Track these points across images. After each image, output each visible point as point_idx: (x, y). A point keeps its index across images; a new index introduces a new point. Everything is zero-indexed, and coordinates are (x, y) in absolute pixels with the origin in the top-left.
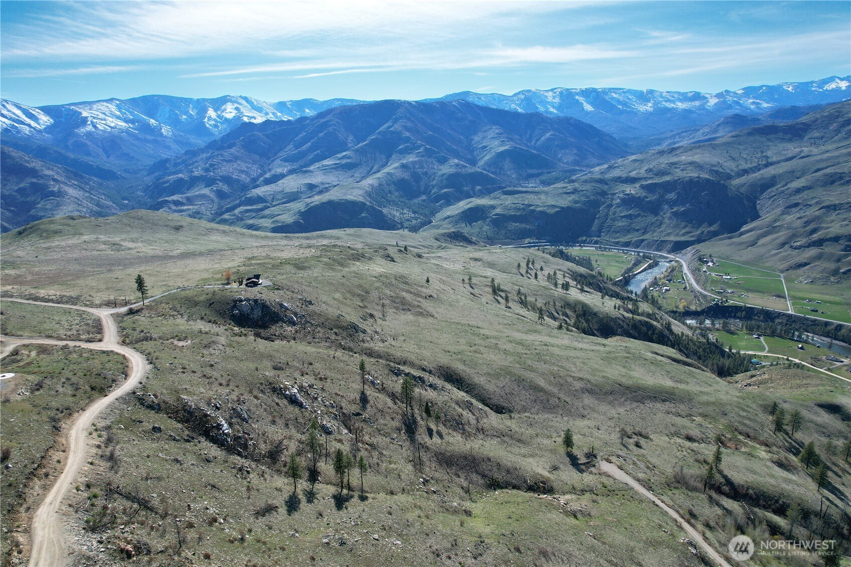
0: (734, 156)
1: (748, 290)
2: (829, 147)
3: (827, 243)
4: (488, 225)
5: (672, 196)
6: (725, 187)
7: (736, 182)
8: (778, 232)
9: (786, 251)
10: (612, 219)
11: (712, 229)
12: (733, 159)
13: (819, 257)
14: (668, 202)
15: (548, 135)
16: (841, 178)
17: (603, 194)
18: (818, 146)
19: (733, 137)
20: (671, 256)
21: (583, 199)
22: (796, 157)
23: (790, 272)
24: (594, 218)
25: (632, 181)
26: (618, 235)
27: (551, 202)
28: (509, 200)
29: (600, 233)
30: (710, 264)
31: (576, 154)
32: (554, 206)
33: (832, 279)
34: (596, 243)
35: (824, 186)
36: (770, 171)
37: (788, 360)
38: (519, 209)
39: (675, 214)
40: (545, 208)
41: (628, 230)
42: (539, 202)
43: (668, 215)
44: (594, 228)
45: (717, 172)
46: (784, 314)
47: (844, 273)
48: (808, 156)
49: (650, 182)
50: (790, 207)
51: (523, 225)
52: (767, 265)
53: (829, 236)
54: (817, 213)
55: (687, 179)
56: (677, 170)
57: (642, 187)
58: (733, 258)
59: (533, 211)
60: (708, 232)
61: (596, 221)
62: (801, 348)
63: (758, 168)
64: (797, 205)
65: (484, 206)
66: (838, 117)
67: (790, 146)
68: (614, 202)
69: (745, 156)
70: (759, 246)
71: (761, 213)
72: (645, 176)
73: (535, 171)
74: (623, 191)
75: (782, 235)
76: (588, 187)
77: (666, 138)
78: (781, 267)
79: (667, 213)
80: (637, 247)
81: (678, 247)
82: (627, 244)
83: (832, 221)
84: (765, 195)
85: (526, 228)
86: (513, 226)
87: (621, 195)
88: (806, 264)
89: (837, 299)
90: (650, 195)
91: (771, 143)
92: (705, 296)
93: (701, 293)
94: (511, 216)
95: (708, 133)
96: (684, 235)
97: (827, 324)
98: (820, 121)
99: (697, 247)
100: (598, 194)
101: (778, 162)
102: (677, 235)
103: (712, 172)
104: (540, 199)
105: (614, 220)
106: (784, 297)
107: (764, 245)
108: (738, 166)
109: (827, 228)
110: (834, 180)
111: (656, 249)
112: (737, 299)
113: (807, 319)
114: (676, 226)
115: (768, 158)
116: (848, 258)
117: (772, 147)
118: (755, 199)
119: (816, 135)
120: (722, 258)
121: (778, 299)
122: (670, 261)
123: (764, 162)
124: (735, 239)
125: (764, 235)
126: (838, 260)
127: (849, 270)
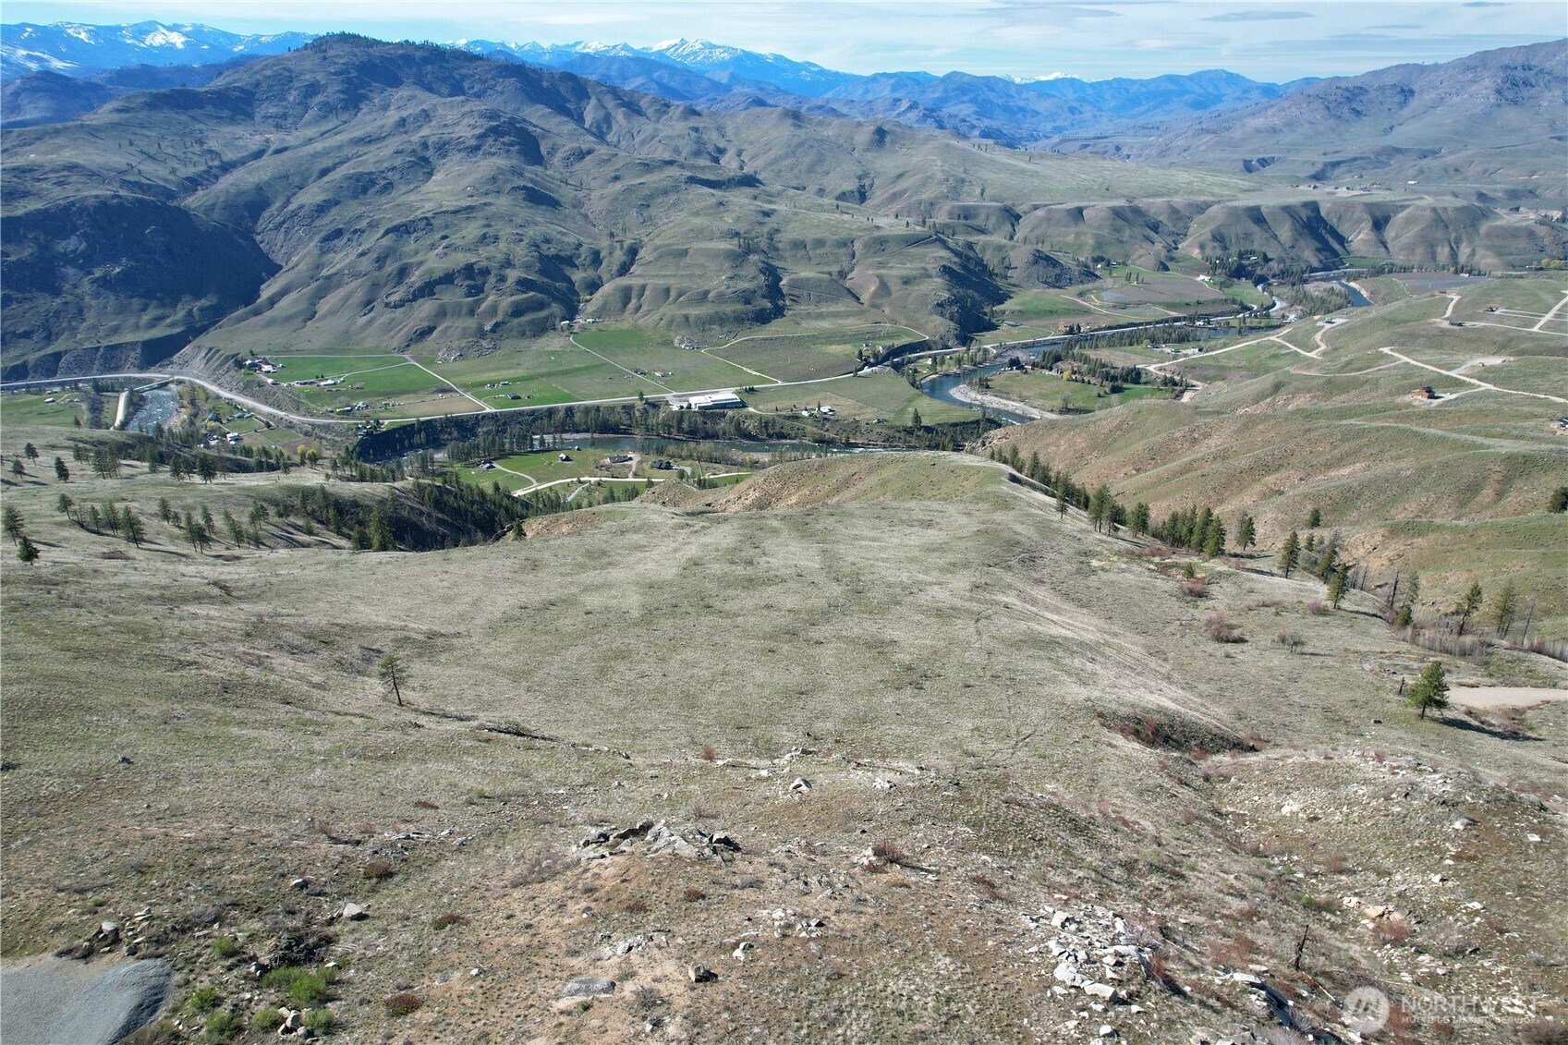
0: (153, 151)
1: (390, 395)
2: (311, 132)
3: (438, 288)
5: (72, 244)
6: (183, 214)
7: (193, 202)
8: (339, 286)
9: (382, 315)
11: (204, 302)
12: (152, 158)
13: (442, 313)
14: (69, 259)
16: (373, 182)
18: (288, 130)
19: (119, 111)
20: (155, 375)
22: (265, 150)
23: (415, 348)
30: (266, 368)
33: (484, 343)
35: (355, 197)
36: (243, 178)
37: (580, 482)
43: (86, 286)
45: (139, 185)
46: (484, 416)
47: (493, 330)
48: (285, 149)
50: (327, 239)
52: (369, 343)
53: (436, 276)
54: (386, 242)
55: (91, 202)
58: (300, 347)
60: (202, 310)
62: (567, 459)
63: (209, 177)
64: (338, 233)
66: (291, 80)
67: (238, 130)
69: (170, 151)
70: (324, 317)
71: (278, 258)
75: (355, 289)
78: (395, 343)
79: (80, 284)
81: (158, 353)
83: (416, 253)
84: (262, 224)
88: (430, 330)
89: (520, 372)
91: (202, 126)
92: (327, 428)
93: (314, 426)
96: (152, 325)
97: (551, 412)
98: (265, 85)
99: (206, 340)
101: (243, 161)
102: (137, 328)
103: (125, 183)
106: (451, 390)
107: (333, 312)
108: (173, 171)
109: (420, 264)
110: (363, 185)
111: (108, 368)
112: (389, 415)
113: (521, 413)
114: (122, 310)
115: (218, 154)
116: (483, 306)
117: (211, 134)
118: (248, 234)
119: (272, 110)
120: (277, 353)
121: (448, 395)
122: (163, 386)
123: (217, 163)
124: (268, 314)
125: (320, 295)
126: (472, 313)
127: (497, 325)
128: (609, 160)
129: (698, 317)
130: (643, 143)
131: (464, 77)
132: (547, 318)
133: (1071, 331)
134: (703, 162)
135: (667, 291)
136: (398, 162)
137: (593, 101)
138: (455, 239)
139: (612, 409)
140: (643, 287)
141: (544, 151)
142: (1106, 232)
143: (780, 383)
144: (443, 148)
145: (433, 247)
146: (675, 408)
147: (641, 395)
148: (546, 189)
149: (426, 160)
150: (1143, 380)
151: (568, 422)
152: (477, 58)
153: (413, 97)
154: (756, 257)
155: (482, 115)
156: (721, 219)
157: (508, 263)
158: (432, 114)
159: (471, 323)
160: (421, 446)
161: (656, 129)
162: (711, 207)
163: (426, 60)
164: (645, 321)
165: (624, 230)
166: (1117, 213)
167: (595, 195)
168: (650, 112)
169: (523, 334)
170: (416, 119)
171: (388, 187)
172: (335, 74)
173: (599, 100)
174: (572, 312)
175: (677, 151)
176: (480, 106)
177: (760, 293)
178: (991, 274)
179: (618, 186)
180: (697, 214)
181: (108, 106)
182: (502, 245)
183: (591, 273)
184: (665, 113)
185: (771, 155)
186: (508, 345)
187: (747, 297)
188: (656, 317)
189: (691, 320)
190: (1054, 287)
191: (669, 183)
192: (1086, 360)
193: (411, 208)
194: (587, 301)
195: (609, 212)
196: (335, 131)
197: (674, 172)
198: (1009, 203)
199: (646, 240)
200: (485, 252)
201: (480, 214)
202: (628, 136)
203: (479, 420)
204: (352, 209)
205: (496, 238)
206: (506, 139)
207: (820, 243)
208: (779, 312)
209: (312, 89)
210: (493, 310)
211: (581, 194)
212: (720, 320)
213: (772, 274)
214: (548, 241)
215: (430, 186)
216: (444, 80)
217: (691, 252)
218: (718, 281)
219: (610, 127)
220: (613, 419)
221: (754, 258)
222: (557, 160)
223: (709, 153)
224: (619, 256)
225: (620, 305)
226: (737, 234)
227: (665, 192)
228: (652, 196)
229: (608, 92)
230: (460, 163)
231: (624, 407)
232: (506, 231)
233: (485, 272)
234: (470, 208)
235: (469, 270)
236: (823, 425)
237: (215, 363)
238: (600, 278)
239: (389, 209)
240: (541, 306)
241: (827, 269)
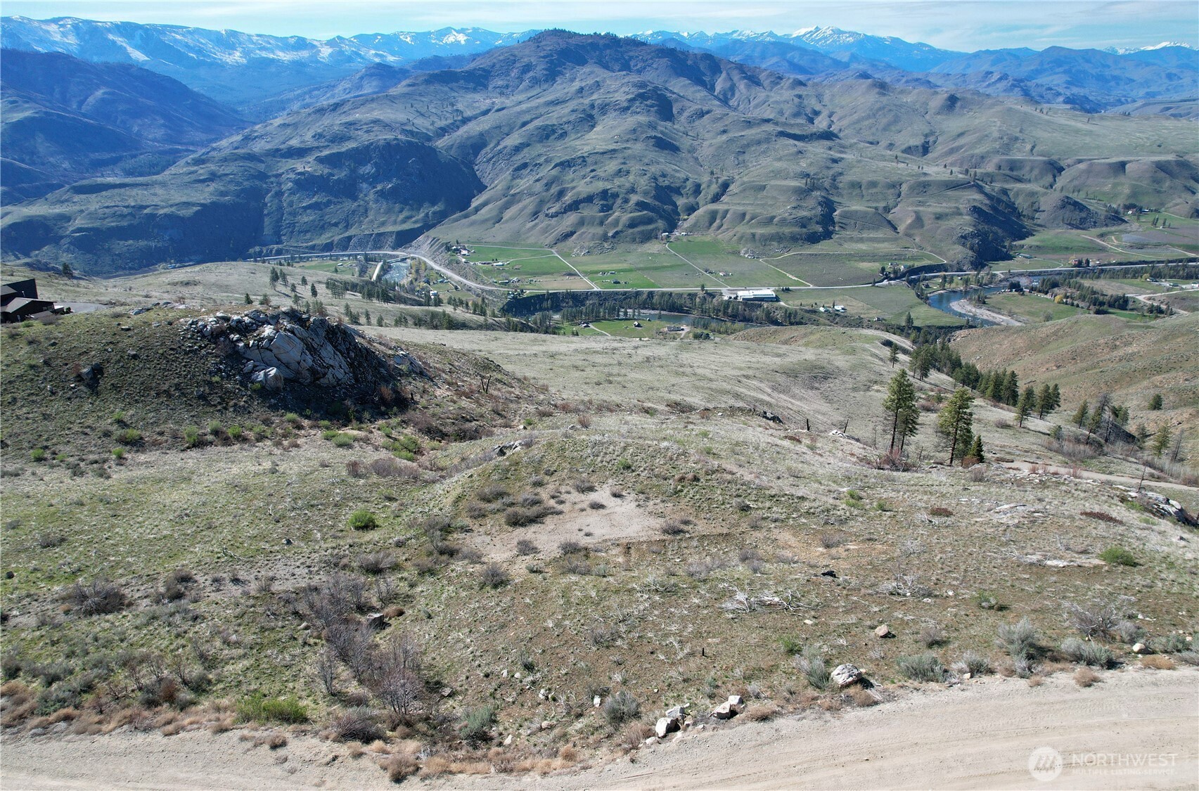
0: (423, 111)
1: (535, 274)
2: (521, 97)
3: (582, 205)
4: (68, 250)
5: (368, 169)
6: (433, 150)
7: (441, 143)
8: (519, 201)
9: (543, 222)
10: (290, 214)
11: (436, 208)
12: (422, 115)
13: (581, 223)
14: (364, 178)
15: (99, 93)
16: (554, 131)
17: (262, 176)
18: (507, 96)
19: (409, 85)
20: (400, 253)
21: (232, 188)
22: (490, 110)
23: (560, 245)
24: (261, 216)
25: (300, 153)
26: (308, 236)
27: (178, 197)
28: (94, 203)
29: (279, 237)
30: (464, 252)
31: (164, 125)
32: (187, 204)
33: (606, 245)
34: (279, 252)
35: (541, 141)
36: (473, 128)
38: (123, 216)
39: (382, 194)
40: (173, 209)
41: (322, 227)
42: (156, 200)
43: (371, 196)
44: (268, 229)
45: (411, 132)
46: (592, 294)
47: (613, 237)
48: (503, 109)
49: (326, 152)
50: (518, 169)
51: (142, 243)
52: (531, 240)
53: (581, 197)
54: (554, 172)
55: (382, 143)
56: (359, 133)
57: (320, 160)
58: (487, 240)
59: (152, 216)
60: (434, 213)
61: (267, 221)
63: (455, 126)
64: (525, 166)
65: (44, 217)
66: (514, 62)
67: (477, 96)
68: (284, 188)
69: (434, 110)
70: (507, 221)
71: (485, 181)
72: (316, 144)
73: (106, 156)
74: (293, 170)
75: (529, 203)
76: (231, 168)
77: (289, 101)
78: (547, 242)
79: (369, 194)
80: (345, 248)
81: (404, 239)
82: (328, 247)
83: (573, 181)
84: (480, 158)
85: (150, 247)
86: (121, 246)
87: (292, 176)
88: (572, 233)
89: (625, 266)
90: (335, 171)
91: (456, 94)
92: (491, 292)
93: (483, 290)
94: (110, 230)
95: (351, 89)
96: (404, 221)
97: (638, 294)
98: (498, 66)
99: (432, 233)
100: (253, 177)
101: (475, 117)
102: (395, 223)
103: (404, 131)
104: (155, 195)
105: (294, 214)
106: (576, 275)
107: (512, 219)
108: (433, 123)
109: (574, 188)
110: (547, 134)
111: (376, 247)
112: (531, 287)
113: (617, 293)
114: (388, 211)
115: (462, 112)
116: (610, 219)
117: (460, 99)
118: (470, 165)
119: (500, 83)
120: (473, 243)
121: (572, 278)
122: (403, 260)
123: (460, 118)
124: (473, 218)
125: (506, 206)
126: (601, 223)
127: (617, 233)
128: (721, 118)
129: (763, 235)
130: (756, 106)
131: (631, 58)
132: (653, 230)
133: (1079, 264)
134: (801, 121)
135: (744, 215)
136: (572, 118)
137: (724, 75)
138: (600, 173)
139: (680, 295)
140: (727, 212)
141: (675, 111)
142: (1144, 183)
143: (811, 287)
144: (604, 109)
145: (584, 177)
146: (726, 298)
147: (703, 287)
148: (671, 138)
149: (591, 117)
150: (1130, 307)
151: (648, 302)
152: (643, 44)
153: (592, 73)
154: (818, 193)
155: (635, 85)
156: (798, 163)
157: (633, 190)
158: (601, 84)
159: (599, 230)
160: (547, 309)
161: (768, 96)
162: (792, 154)
163: (607, 46)
164: (723, 236)
165: (722, 170)
166: (1161, 167)
167: (706, 144)
168: (766, 83)
169: (634, 240)
170: (591, 88)
171: (564, 135)
172: (543, 57)
173: (728, 74)
174: (672, 226)
175: (781, 113)
176: (635, 78)
177: (815, 220)
178: (1020, 215)
179: (725, 137)
180: (780, 159)
181: (404, 83)
182: (631, 178)
183: (691, 200)
184: (778, 83)
185: (855, 117)
186: (621, 248)
187: (803, 223)
188: (731, 234)
189: (757, 237)
190: (1078, 228)
191: (763, 136)
192: (1080, 287)
193: (575, 150)
194: (685, 220)
195: (714, 156)
196: (537, 96)
197: (769, 128)
198: (1055, 157)
199: (737, 177)
200: (617, 181)
201: (621, 155)
202: (746, 101)
203: (587, 295)
204: (539, 149)
205: (628, 172)
206: (649, 102)
207: (873, 184)
208: (828, 235)
209: (527, 68)
210: (617, 222)
211: (696, 143)
212: (779, 238)
213: (829, 206)
214: (664, 176)
215: (592, 135)
216: (617, 60)
217: (768, 187)
218: (784, 209)
219: (733, 95)
220: (679, 302)
221: (817, 193)
222: (683, 118)
223: (806, 115)
224: (714, 188)
225: (707, 224)
226: (808, 175)
227: (759, 143)
228: (748, 145)
229: (736, 68)
230: (614, 119)
231: (689, 295)
232: (635, 167)
233: (615, 196)
234: (614, 151)
235: (604, 194)
236: (834, 319)
237: (435, 247)
238: (697, 203)
239: (560, 150)
240: (650, 221)
241: (874, 205)
